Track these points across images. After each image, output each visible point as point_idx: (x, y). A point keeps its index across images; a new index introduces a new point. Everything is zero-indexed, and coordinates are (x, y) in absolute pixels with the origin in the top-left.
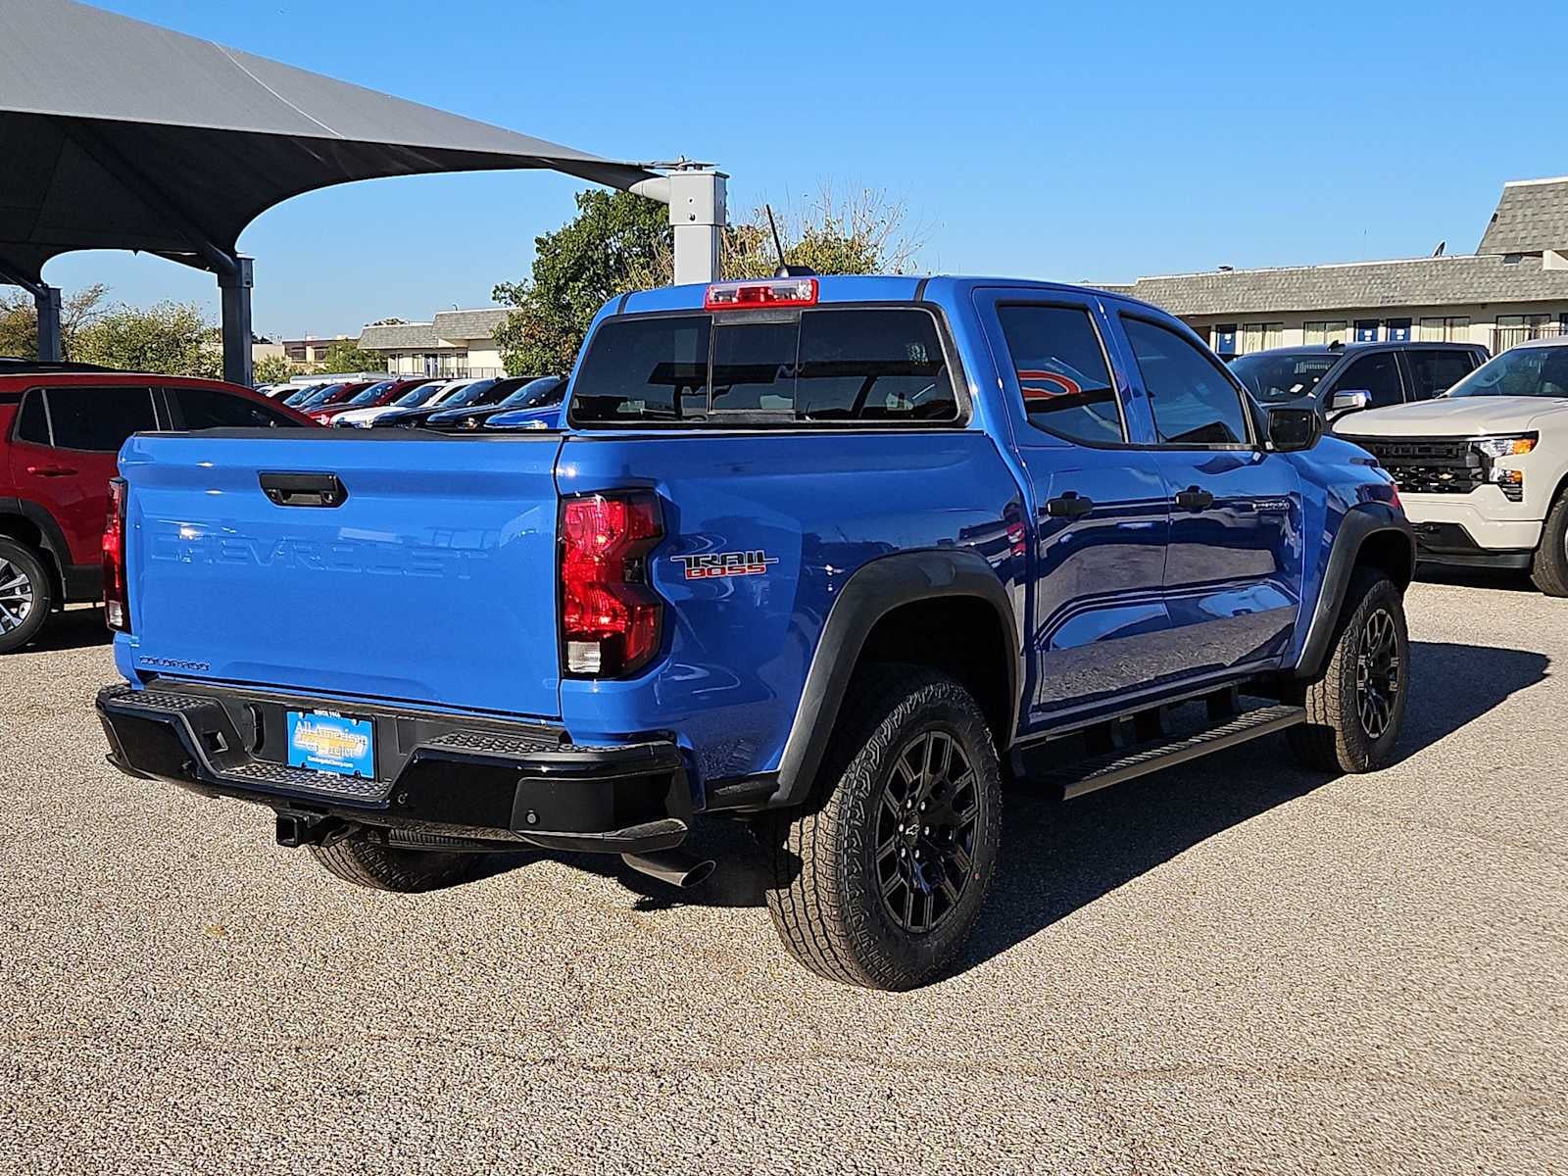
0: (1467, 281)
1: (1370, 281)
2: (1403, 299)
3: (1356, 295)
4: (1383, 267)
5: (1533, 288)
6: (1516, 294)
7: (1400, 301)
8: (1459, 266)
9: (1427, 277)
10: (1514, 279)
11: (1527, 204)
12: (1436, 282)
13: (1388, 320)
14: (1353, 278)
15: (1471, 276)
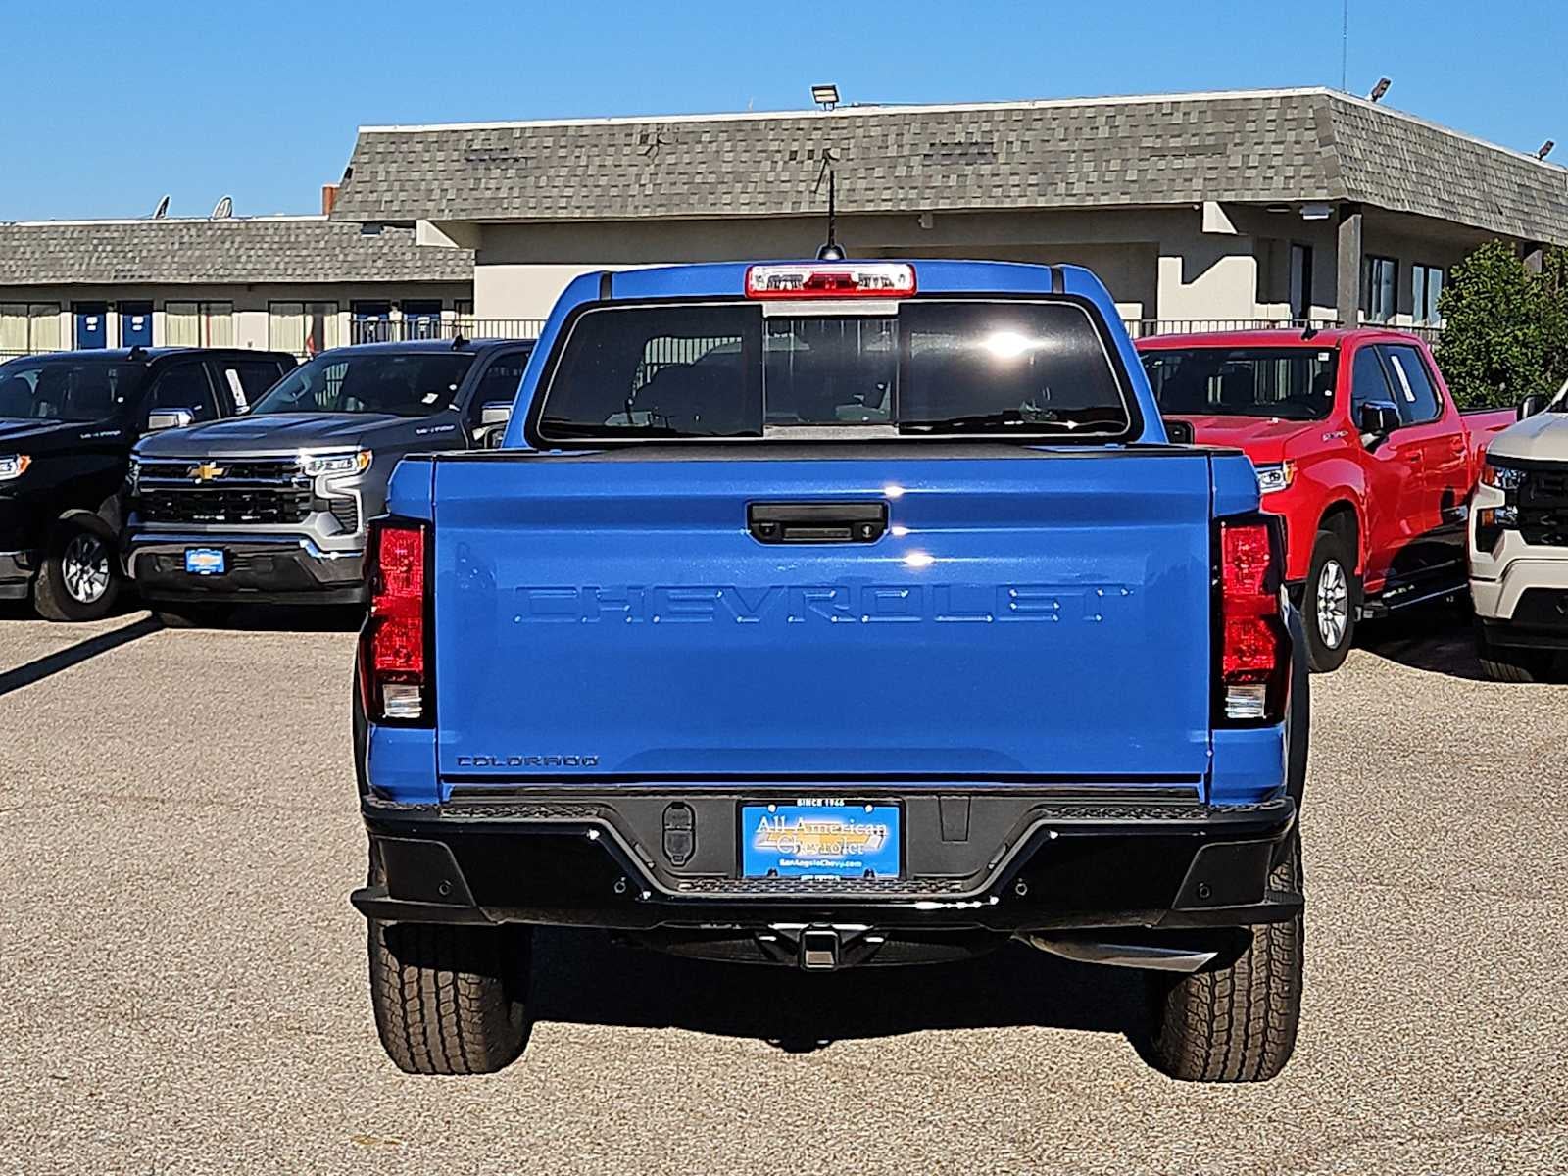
0: (232, 252)
1: (96, 246)
2: (144, 273)
3: (77, 266)
4: (112, 228)
5: (319, 266)
6: (298, 272)
7: (141, 277)
8: (219, 232)
9: (177, 246)
10: (294, 252)
11: (389, 157)
12: (189, 253)
13: (118, 302)
14: (71, 242)
15: (236, 245)
